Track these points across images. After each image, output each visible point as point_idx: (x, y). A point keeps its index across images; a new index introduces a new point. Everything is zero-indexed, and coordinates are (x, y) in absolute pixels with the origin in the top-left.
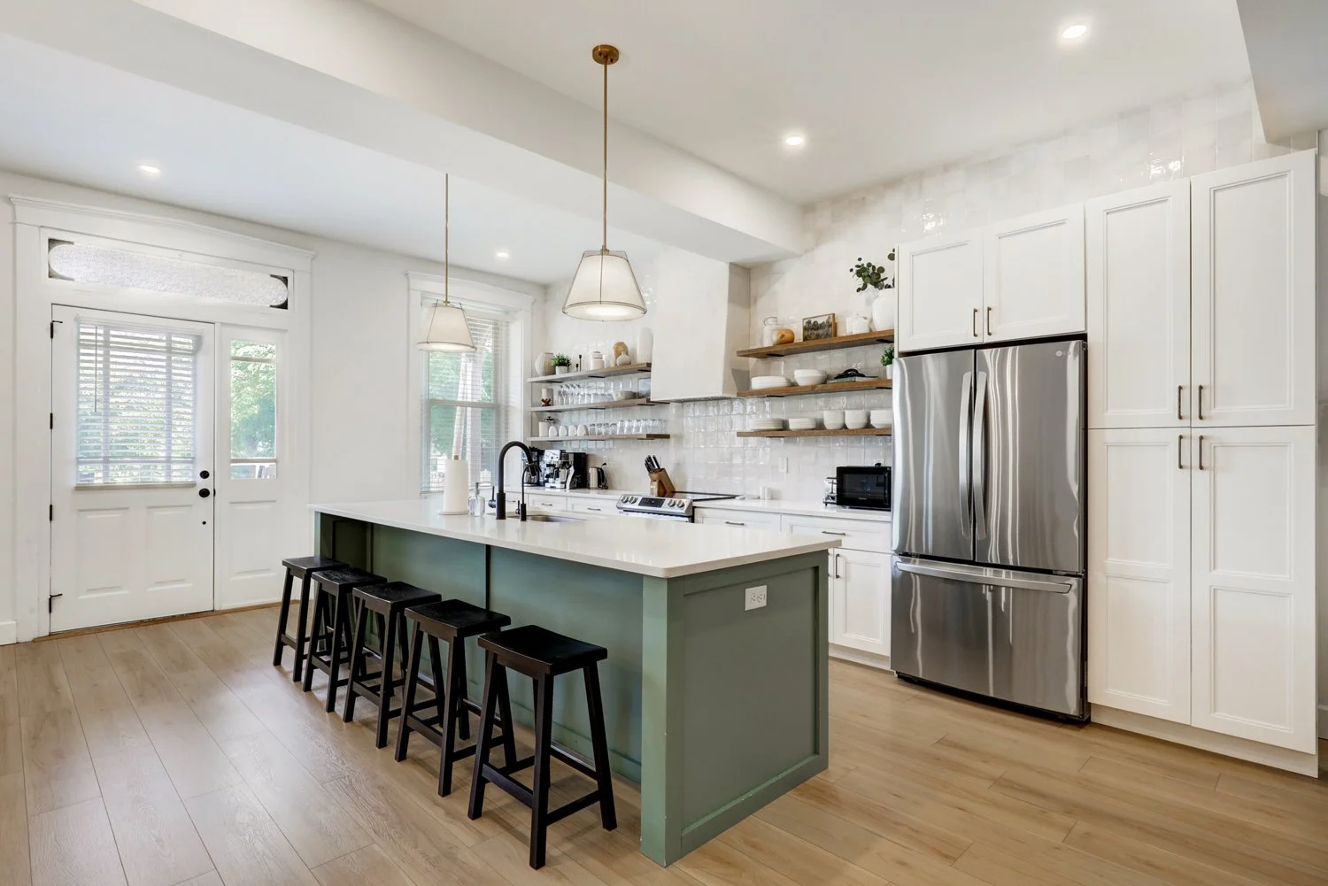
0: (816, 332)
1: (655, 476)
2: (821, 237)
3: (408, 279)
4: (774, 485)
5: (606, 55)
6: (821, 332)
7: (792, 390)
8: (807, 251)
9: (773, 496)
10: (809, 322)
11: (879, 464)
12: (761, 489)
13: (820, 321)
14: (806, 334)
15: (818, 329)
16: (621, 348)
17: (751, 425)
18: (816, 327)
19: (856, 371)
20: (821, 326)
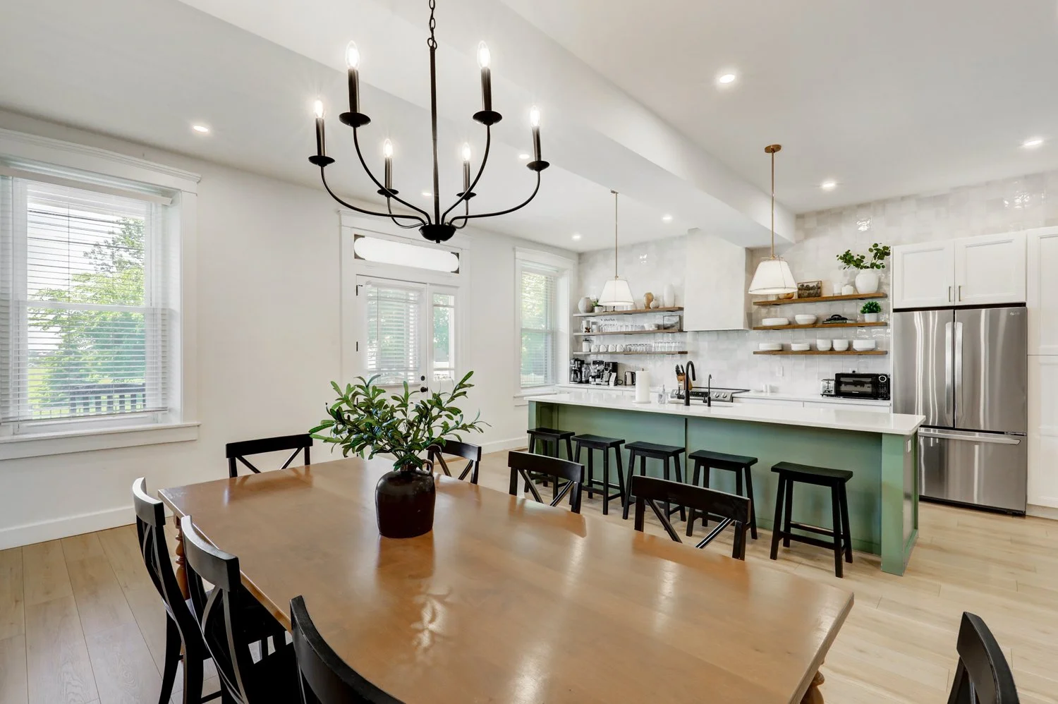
0: (807, 292)
1: (681, 377)
2: (808, 235)
3: (515, 252)
4: (773, 384)
5: (773, 149)
6: (812, 291)
7: (792, 326)
8: (797, 242)
9: (773, 390)
10: (803, 286)
11: (854, 372)
12: (764, 386)
13: (811, 285)
14: (800, 292)
15: (809, 290)
16: (650, 298)
17: (764, 346)
18: (808, 288)
19: (840, 316)
20: (813, 288)
